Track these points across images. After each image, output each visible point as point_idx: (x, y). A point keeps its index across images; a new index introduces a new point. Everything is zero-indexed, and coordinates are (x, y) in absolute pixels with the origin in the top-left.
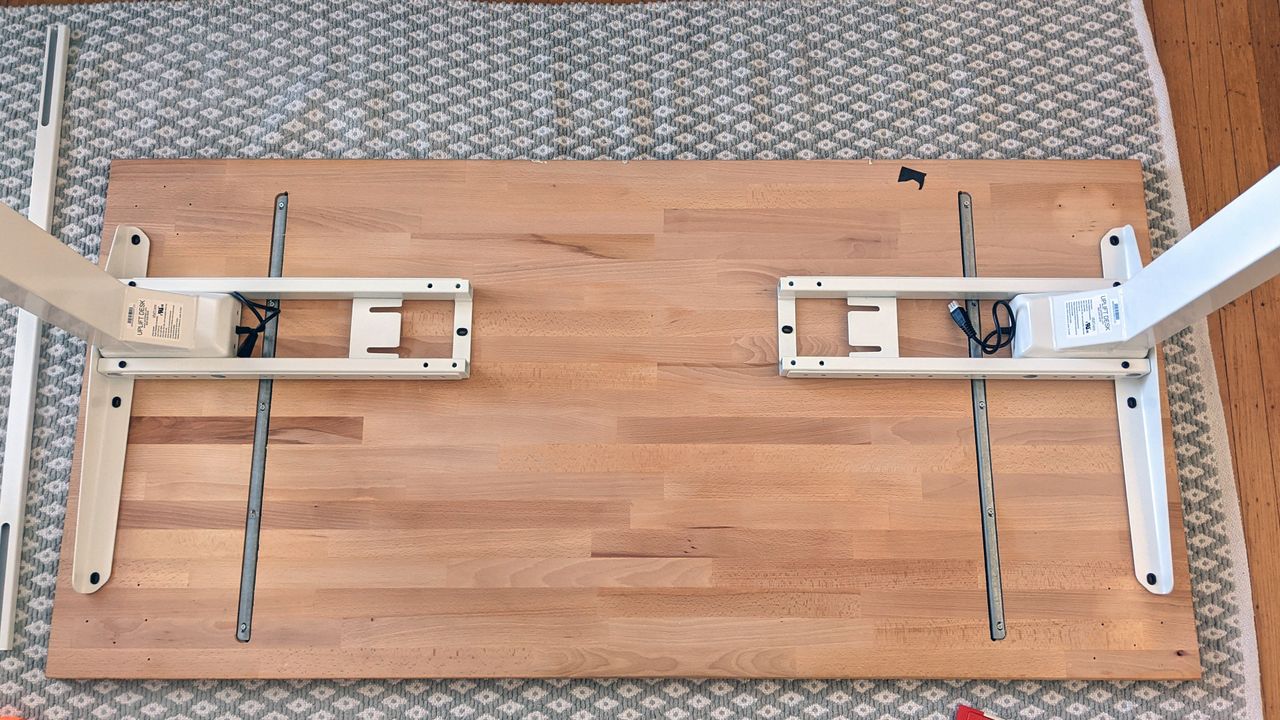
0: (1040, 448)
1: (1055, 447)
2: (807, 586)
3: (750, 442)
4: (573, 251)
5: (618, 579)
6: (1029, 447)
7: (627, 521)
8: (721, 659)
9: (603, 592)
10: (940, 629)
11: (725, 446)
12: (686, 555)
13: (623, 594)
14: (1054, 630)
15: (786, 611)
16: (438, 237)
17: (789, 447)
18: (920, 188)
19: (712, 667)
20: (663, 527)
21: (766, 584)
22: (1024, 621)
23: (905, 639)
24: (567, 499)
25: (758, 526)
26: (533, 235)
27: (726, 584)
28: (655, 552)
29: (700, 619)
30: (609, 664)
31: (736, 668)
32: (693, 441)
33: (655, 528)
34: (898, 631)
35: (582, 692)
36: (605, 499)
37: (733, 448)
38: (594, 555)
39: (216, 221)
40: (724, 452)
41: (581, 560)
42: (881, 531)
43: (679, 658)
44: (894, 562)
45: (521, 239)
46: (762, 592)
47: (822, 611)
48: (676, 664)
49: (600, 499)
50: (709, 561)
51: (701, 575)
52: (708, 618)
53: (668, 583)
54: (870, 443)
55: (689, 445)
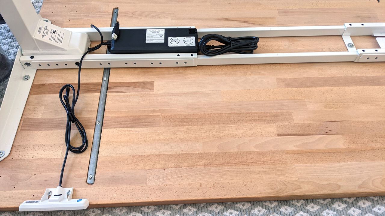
4: (241, 22)
5: (295, 146)
7: (293, 120)
8: (363, 183)
9: (288, 152)
11: (331, 88)
12: (327, 133)
13: (299, 153)
18: (379, 2)
19: (360, 187)
20: (312, 122)
21: (374, 145)
24: (259, 111)
25: (360, 120)
26: (224, 18)
27: (353, 146)
28: (310, 133)
30: (301, 188)
31: (373, 187)
32: (316, 86)
33: (308, 122)
36: (279, 111)
38: (279, 135)
41: (274, 138)
43: (339, 183)
46: (373, 149)
48: (339, 187)
49: (275, 111)
50: (340, 136)
51: (339, 142)
53: (322, 146)
55: (314, 88)
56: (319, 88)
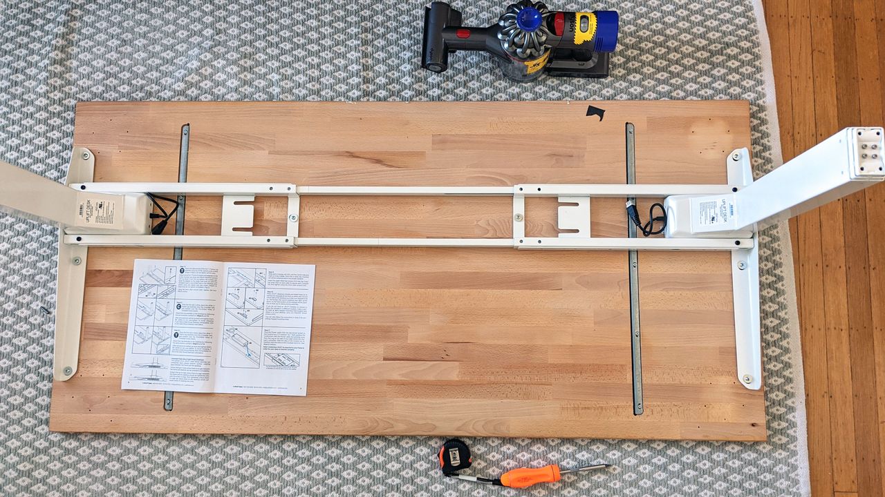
0: (671, 293)
1: (680, 292)
2: (518, 380)
3: (485, 288)
4: (373, 163)
5: (400, 375)
6: (664, 293)
7: (407, 338)
8: (463, 425)
9: (390, 383)
10: (602, 408)
11: (469, 291)
12: (443, 360)
13: (403, 384)
14: (674, 409)
15: (504, 395)
16: (286, 153)
17: (510, 291)
18: (601, 120)
19: (458, 429)
20: (429, 342)
21: (492, 378)
22: (655, 403)
23: (579, 414)
24: (368, 324)
25: (489, 342)
26: (347, 152)
27: (467, 378)
28: (423, 358)
29: (451, 400)
30: (393, 427)
31: (473, 430)
32: (449, 287)
33: (424, 342)
34: (574, 409)
35: (378, 444)
36: (392, 324)
37: (474, 292)
38: (385, 359)
39: (145, 143)
40: (468, 295)
41: (375, 363)
42: (566, 346)
43: (437, 424)
44: (574, 365)
45: (339, 154)
46: (490, 383)
47: (527, 396)
48: (435, 427)
49: (388, 324)
50: (457, 364)
51: (453, 372)
52: (455, 400)
53: (431, 377)
54: (561, 289)
55: (446, 290)
56: (453, 291)
